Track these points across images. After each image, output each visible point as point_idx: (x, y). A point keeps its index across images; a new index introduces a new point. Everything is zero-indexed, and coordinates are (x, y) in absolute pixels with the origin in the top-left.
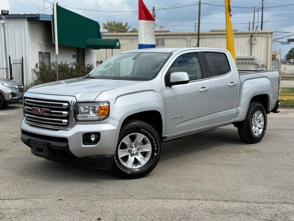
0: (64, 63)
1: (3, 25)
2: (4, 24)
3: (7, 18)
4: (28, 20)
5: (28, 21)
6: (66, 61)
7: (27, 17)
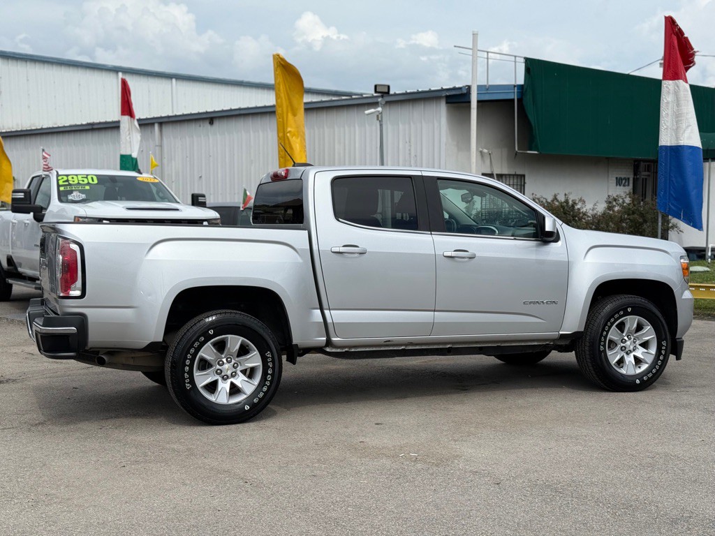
0: (562, 198)
1: (379, 118)
2: (380, 116)
3: (387, 102)
4: (447, 103)
5: (449, 105)
6: (565, 195)
7: (444, 95)
